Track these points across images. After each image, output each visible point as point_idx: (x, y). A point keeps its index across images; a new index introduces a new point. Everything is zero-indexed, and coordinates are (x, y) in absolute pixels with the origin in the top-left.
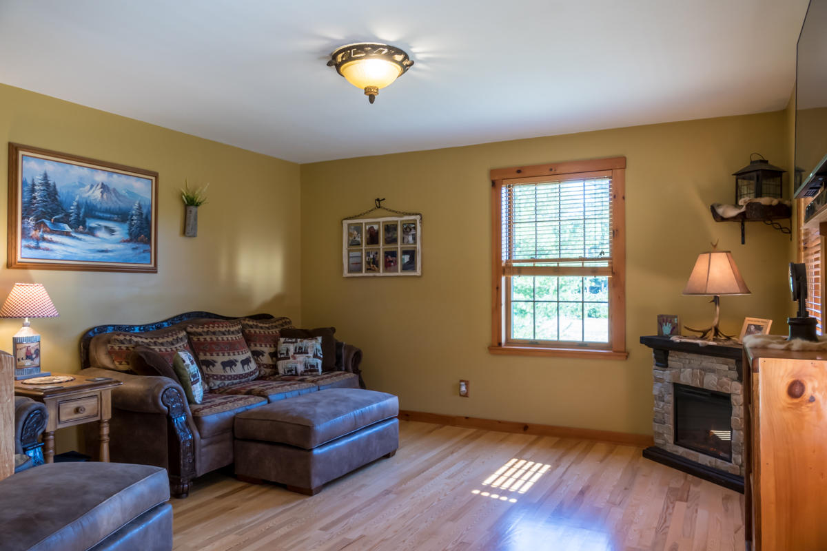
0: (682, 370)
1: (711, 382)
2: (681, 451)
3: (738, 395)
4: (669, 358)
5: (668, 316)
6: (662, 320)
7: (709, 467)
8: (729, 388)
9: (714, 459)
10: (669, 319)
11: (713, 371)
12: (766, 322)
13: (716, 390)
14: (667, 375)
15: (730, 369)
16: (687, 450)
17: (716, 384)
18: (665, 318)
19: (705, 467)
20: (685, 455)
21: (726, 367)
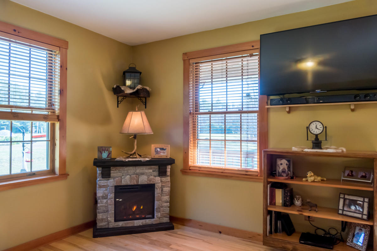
0: (123, 177)
1: (143, 180)
2: (121, 224)
3: (159, 183)
4: (112, 172)
5: (105, 147)
6: (101, 150)
7: (141, 226)
8: (154, 181)
9: (144, 220)
10: (106, 149)
11: (143, 174)
12: (167, 146)
13: (146, 183)
14: (111, 182)
15: (153, 171)
16: (126, 222)
17: (146, 180)
18: (104, 149)
19: (140, 226)
20: (124, 225)
21: (151, 171)
